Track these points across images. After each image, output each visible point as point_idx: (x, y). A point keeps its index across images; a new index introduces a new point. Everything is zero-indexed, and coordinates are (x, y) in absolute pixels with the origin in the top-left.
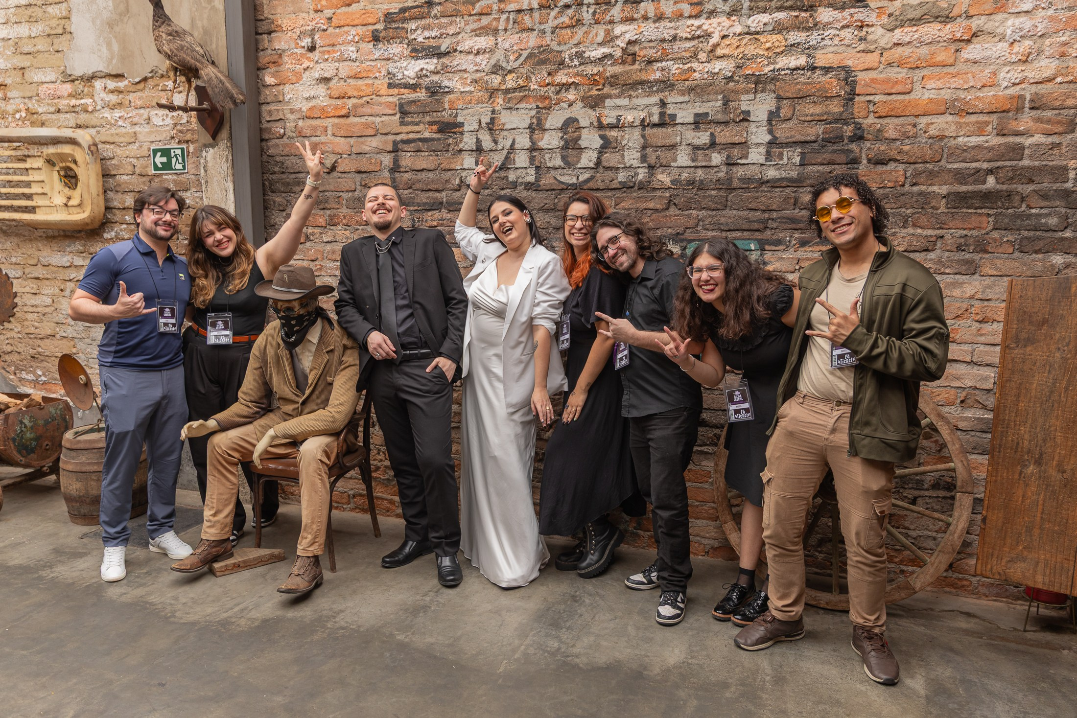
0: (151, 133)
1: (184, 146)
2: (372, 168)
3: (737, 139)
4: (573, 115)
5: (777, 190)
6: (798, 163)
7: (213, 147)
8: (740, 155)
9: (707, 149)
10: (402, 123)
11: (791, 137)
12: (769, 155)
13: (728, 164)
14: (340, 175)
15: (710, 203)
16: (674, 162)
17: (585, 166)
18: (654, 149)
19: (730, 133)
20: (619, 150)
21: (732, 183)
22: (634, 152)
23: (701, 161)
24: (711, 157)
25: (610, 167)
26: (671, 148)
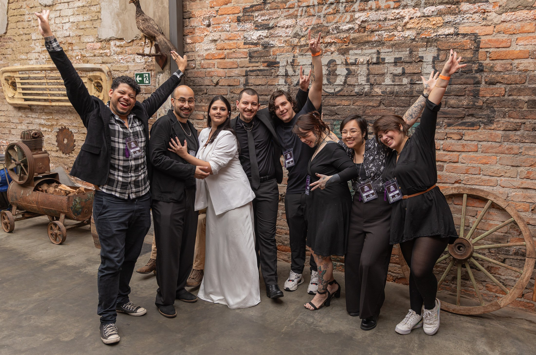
0: (135, 66)
1: (150, 72)
2: (235, 84)
3: (416, 71)
4: (333, 58)
7: (162, 73)
8: (417, 79)
9: (401, 76)
10: (250, 62)
13: (411, 84)
14: (220, 87)
15: (401, 104)
16: (383, 82)
17: (338, 84)
18: (374, 76)
19: (412, 68)
20: (356, 76)
21: (413, 94)
22: (363, 77)
23: (397, 82)
24: (402, 80)
25: (351, 85)
26: (382, 75)
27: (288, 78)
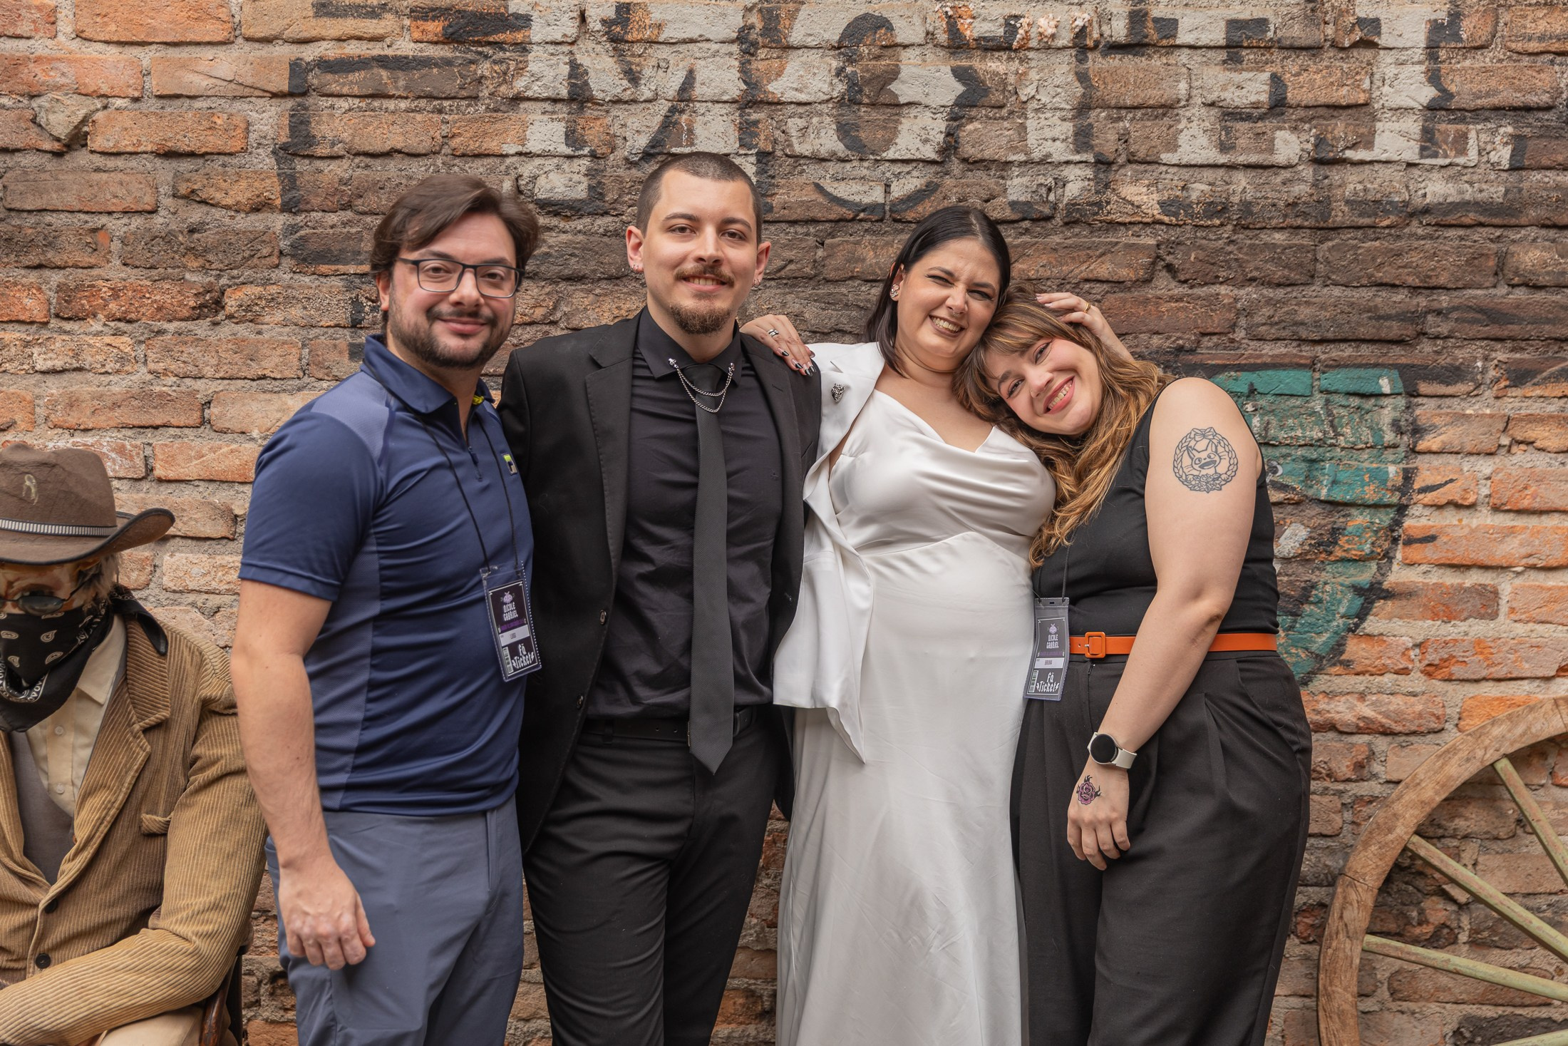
2: (213, 142)
3: (1343, 95)
4: (876, 9)
5: (1451, 233)
6: (1505, 164)
8: (1352, 138)
9: (1261, 118)
10: (323, 10)
11: (1488, 95)
12: (1429, 141)
13: (1319, 162)
14: (99, 161)
15: (1271, 267)
16: (1168, 151)
17: (908, 156)
18: (1114, 113)
19: (1324, 77)
20: (1011, 113)
21: (1330, 214)
22: (1055, 120)
23: (1245, 150)
24: (1273, 140)
25: (982, 161)
26: (1160, 111)
27: (588, 113)
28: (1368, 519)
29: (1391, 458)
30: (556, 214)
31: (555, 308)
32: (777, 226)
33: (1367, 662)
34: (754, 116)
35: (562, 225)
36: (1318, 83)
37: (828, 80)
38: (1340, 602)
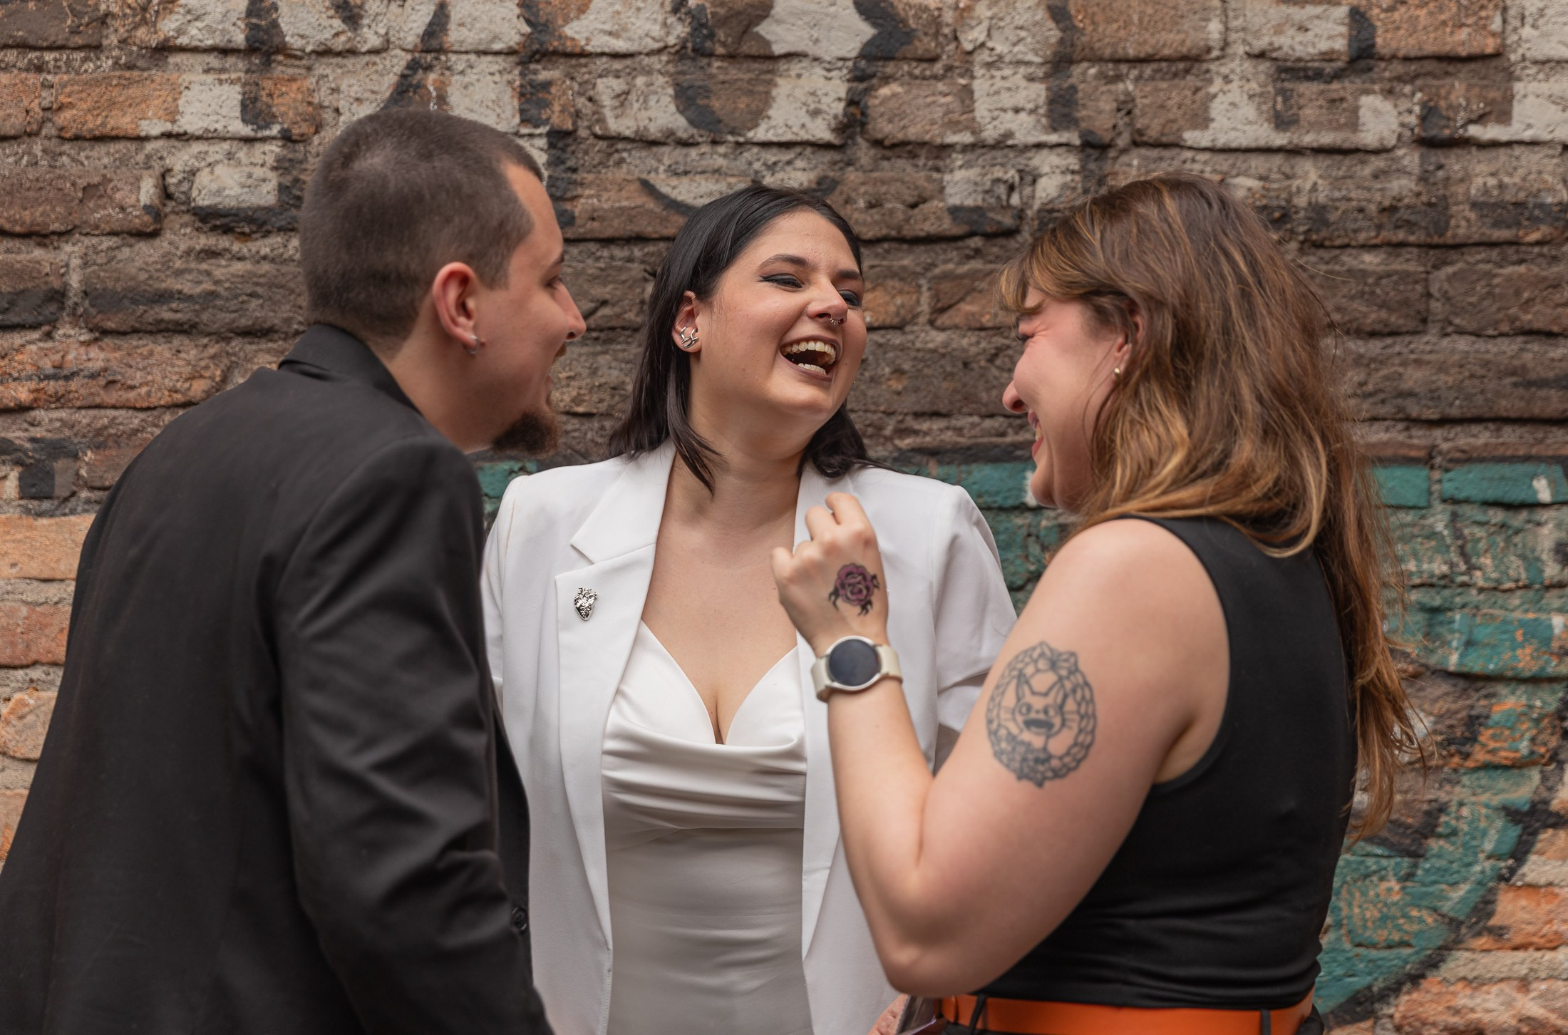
3: (1461, 40)
8: (1478, 106)
9: (1337, 76)
13: (1428, 143)
15: (1359, 306)
16: (1195, 127)
17: (788, 137)
18: (1110, 69)
19: (1431, 14)
20: (949, 69)
21: (1447, 223)
22: (1019, 80)
23: (1315, 126)
24: (1355, 110)
25: (904, 143)
26: (1181, 66)
27: (278, 71)
28: (1524, 700)
29: (1556, 603)
30: (227, 230)
31: (224, 379)
32: (582, 246)
33: (1530, 929)
34: (544, 75)
35: (236, 247)
36: (1423, 21)
37: (660, 18)
38: (1484, 833)
